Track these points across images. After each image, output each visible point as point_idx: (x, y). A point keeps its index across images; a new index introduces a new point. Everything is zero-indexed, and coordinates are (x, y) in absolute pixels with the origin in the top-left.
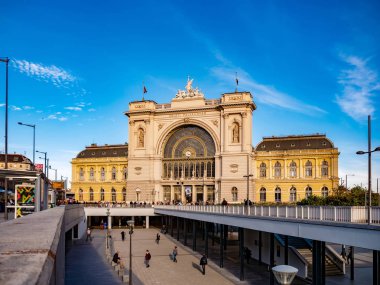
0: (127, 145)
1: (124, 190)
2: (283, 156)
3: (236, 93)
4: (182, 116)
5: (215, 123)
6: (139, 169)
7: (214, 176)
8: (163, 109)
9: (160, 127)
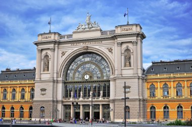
0: (35, 69)
1: (31, 108)
2: (170, 78)
3: (128, 25)
4: (82, 45)
5: (110, 50)
6: (45, 90)
7: (109, 96)
8: (66, 39)
9: (63, 54)
